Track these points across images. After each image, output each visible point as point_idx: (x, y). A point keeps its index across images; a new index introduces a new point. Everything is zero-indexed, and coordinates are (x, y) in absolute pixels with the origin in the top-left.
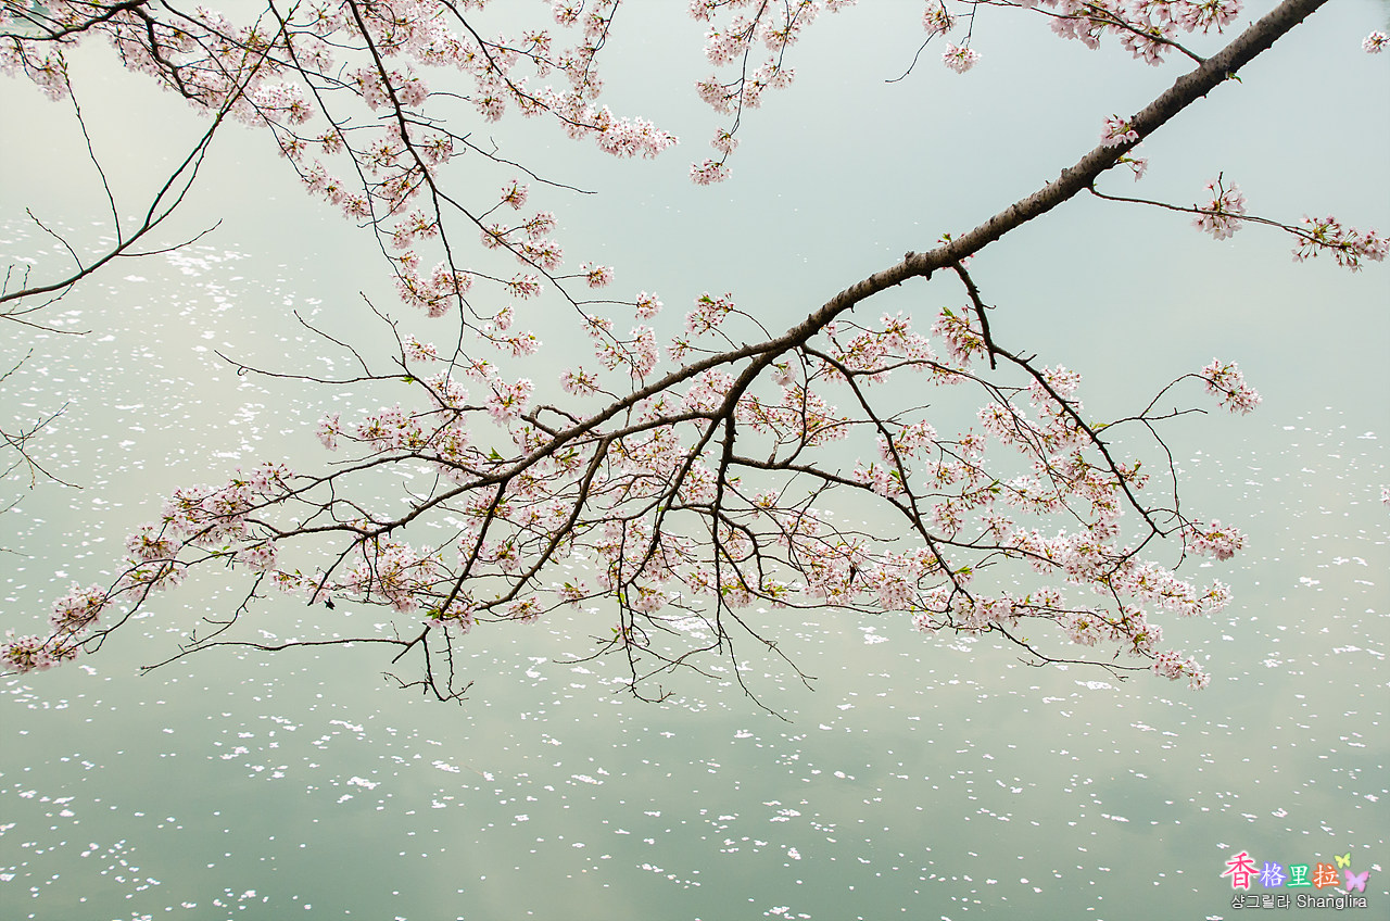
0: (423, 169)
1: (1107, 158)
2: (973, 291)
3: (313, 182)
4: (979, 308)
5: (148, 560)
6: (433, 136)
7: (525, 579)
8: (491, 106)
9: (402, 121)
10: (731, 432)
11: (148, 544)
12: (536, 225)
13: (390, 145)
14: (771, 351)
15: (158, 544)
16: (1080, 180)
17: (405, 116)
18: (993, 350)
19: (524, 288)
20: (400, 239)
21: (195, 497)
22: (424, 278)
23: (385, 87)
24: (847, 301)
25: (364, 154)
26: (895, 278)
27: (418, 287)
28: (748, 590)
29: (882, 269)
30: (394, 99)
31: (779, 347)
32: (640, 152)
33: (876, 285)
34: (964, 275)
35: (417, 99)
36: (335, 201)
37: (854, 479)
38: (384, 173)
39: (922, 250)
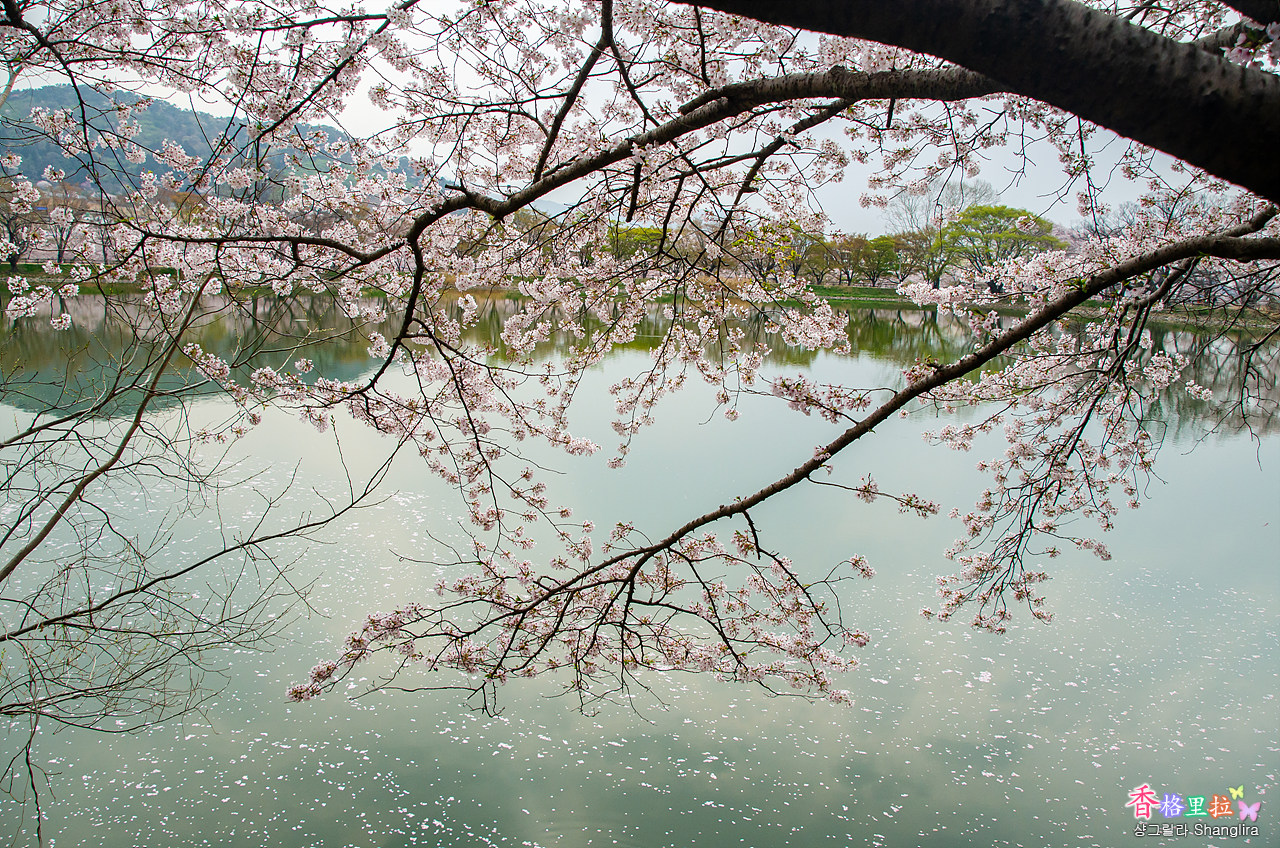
0: (486, 462)
1: (815, 464)
2: (751, 524)
3: (435, 468)
4: (754, 531)
5: (354, 648)
6: (491, 448)
7: (531, 658)
8: (519, 435)
9: (478, 441)
10: (632, 588)
11: (354, 640)
12: (537, 489)
13: (470, 451)
14: (652, 551)
15: (359, 641)
16: (802, 474)
17: (479, 438)
18: (759, 550)
19: (530, 517)
20: (473, 494)
21: (376, 618)
22: (482, 512)
23: (470, 426)
24: (691, 527)
25: (458, 455)
26: (714, 517)
27: (480, 517)
28: (637, 662)
29: (708, 513)
30: (474, 431)
31: (658, 549)
32: (584, 454)
33: (705, 520)
34: (747, 516)
35: (486, 431)
36: (444, 476)
37: (689, 609)
38: (467, 464)
39: (728, 504)
